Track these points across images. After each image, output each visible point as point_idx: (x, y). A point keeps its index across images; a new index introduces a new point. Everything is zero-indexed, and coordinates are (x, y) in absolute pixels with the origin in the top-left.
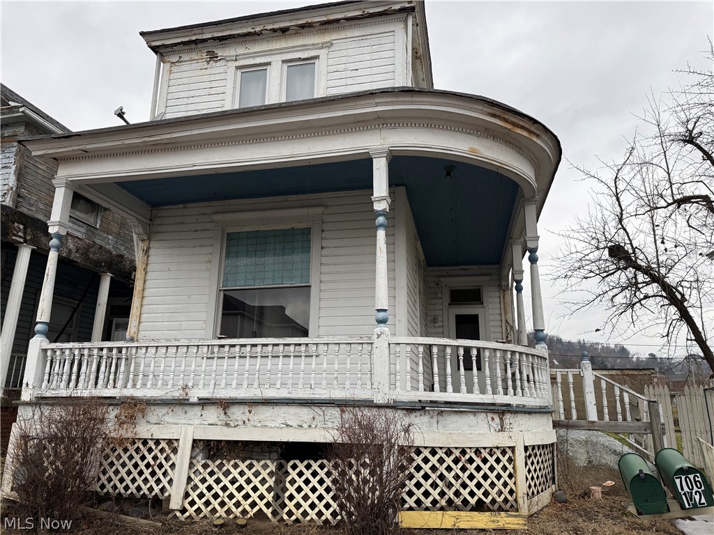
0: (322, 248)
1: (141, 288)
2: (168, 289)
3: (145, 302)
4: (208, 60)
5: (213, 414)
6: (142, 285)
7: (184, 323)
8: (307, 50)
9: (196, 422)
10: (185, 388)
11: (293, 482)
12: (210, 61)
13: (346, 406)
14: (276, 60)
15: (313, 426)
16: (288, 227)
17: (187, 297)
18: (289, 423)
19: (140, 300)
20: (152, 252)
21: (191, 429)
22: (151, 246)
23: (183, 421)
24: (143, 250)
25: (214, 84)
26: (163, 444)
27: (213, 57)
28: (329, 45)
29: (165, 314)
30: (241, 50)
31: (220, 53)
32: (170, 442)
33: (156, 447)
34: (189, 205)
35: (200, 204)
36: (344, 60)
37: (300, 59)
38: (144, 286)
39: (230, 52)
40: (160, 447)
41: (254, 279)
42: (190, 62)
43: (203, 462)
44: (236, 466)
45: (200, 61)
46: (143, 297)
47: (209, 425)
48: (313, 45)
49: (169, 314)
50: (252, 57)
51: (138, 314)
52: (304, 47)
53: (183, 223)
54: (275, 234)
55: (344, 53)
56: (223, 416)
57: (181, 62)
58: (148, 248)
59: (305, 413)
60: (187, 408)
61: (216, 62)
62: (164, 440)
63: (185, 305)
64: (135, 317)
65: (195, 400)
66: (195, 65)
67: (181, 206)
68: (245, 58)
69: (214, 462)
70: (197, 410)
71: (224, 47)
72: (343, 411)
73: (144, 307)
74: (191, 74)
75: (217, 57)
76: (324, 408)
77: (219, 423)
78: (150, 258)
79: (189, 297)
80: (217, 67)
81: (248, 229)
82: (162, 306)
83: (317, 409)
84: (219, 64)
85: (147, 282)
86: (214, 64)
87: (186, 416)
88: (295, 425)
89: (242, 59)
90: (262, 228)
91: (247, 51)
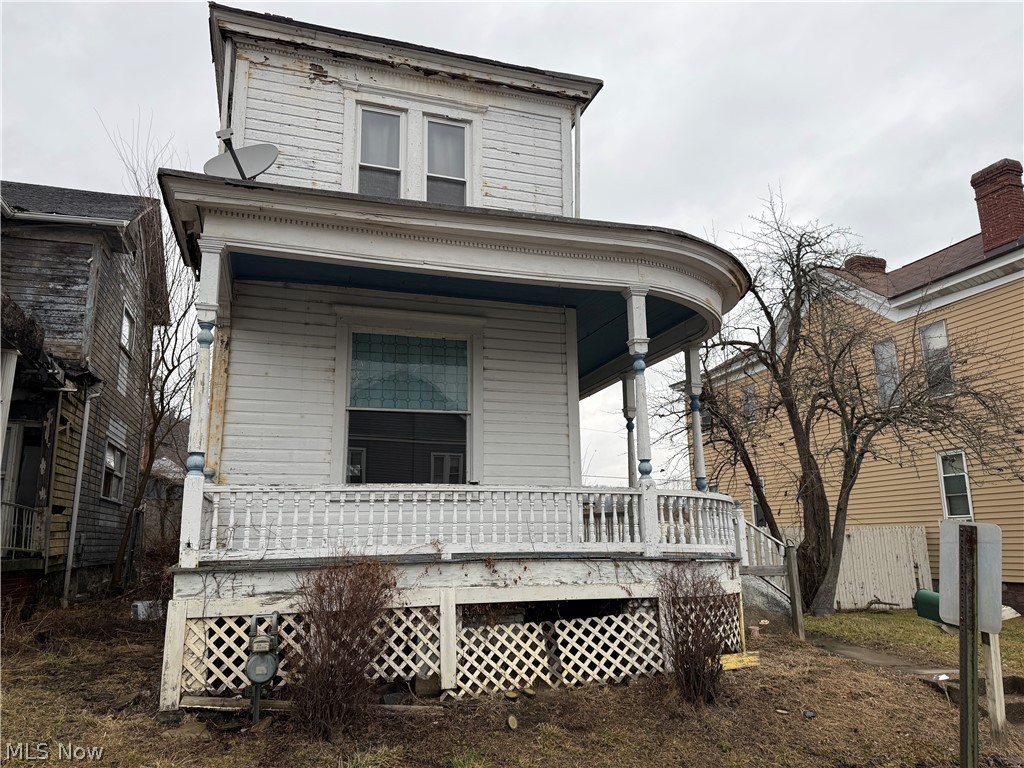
0: (484, 369)
1: (222, 398)
2: (266, 403)
3: (230, 417)
4: (312, 76)
5: (476, 573)
6: (223, 394)
7: (295, 452)
8: (457, 108)
9: (455, 583)
10: (435, 543)
11: (565, 643)
12: (314, 79)
13: (621, 560)
14: (416, 109)
15: (589, 582)
16: (439, 336)
17: (299, 416)
18: (563, 580)
19: (221, 416)
20: (234, 345)
21: (452, 593)
22: (233, 336)
23: (439, 584)
24: (222, 342)
25: (321, 114)
26: (417, 613)
27: (319, 74)
28: (483, 111)
29: (265, 439)
30: (363, 79)
31: (332, 71)
32: (424, 610)
33: (408, 618)
34: (293, 285)
35: (310, 287)
36: (503, 136)
37: (448, 118)
38: (226, 394)
39: (347, 74)
40: (412, 617)
41: (394, 399)
42: (281, 71)
43: (465, 631)
44: (501, 632)
45: (299, 74)
46: (225, 412)
47: (472, 586)
48: (466, 105)
49: (273, 439)
50: (381, 94)
51: (220, 436)
52: (454, 105)
53: (285, 310)
54: (421, 343)
55: (502, 127)
56: (487, 575)
57: (268, 65)
58: (230, 339)
59: (579, 569)
60: (443, 568)
61: (325, 83)
62: (416, 608)
63: (296, 428)
64: (215, 440)
65: (449, 557)
66: (289, 78)
67: (280, 284)
68: (370, 93)
69: (476, 629)
70: (455, 570)
71: (338, 65)
72: (617, 566)
73: (228, 426)
74: (286, 89)
75: (326, 77)
76: (598, 563)
77: (484, 583)
78: (232, 355)
79: (302, 417)
80: (327, 93)
81: (383, 331)
82: (260, 427)
83: (592, 565)
84: (329, 87)
85: (231, 389)
86: (321, 85)
87: (442, 577)
88: (570, 582)
89: (366, 92)
90: (403, 333)
91: (373, 84)
